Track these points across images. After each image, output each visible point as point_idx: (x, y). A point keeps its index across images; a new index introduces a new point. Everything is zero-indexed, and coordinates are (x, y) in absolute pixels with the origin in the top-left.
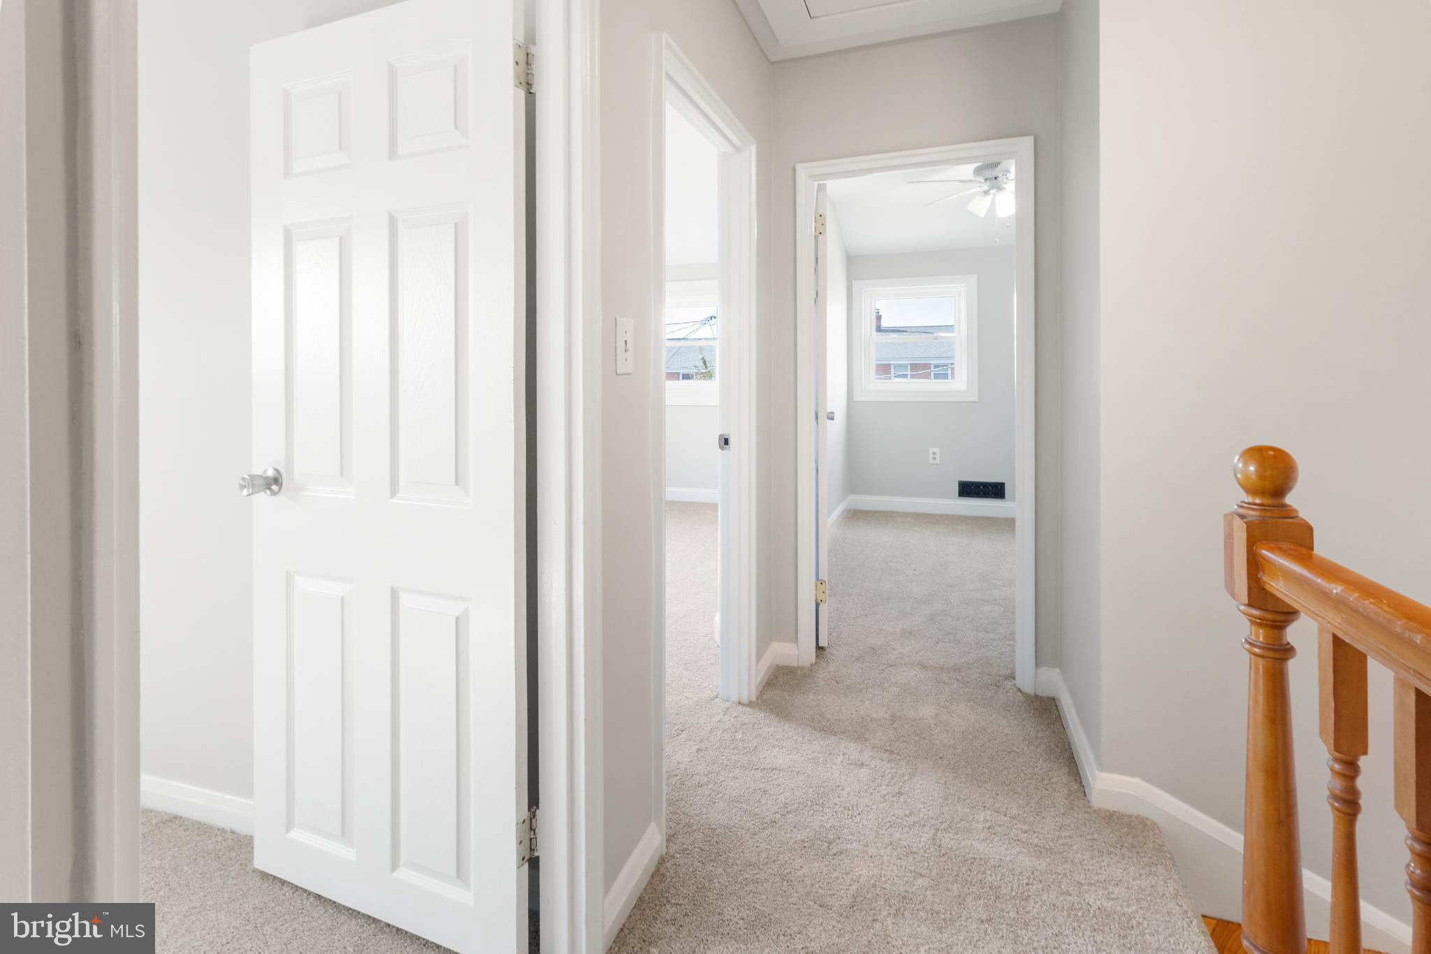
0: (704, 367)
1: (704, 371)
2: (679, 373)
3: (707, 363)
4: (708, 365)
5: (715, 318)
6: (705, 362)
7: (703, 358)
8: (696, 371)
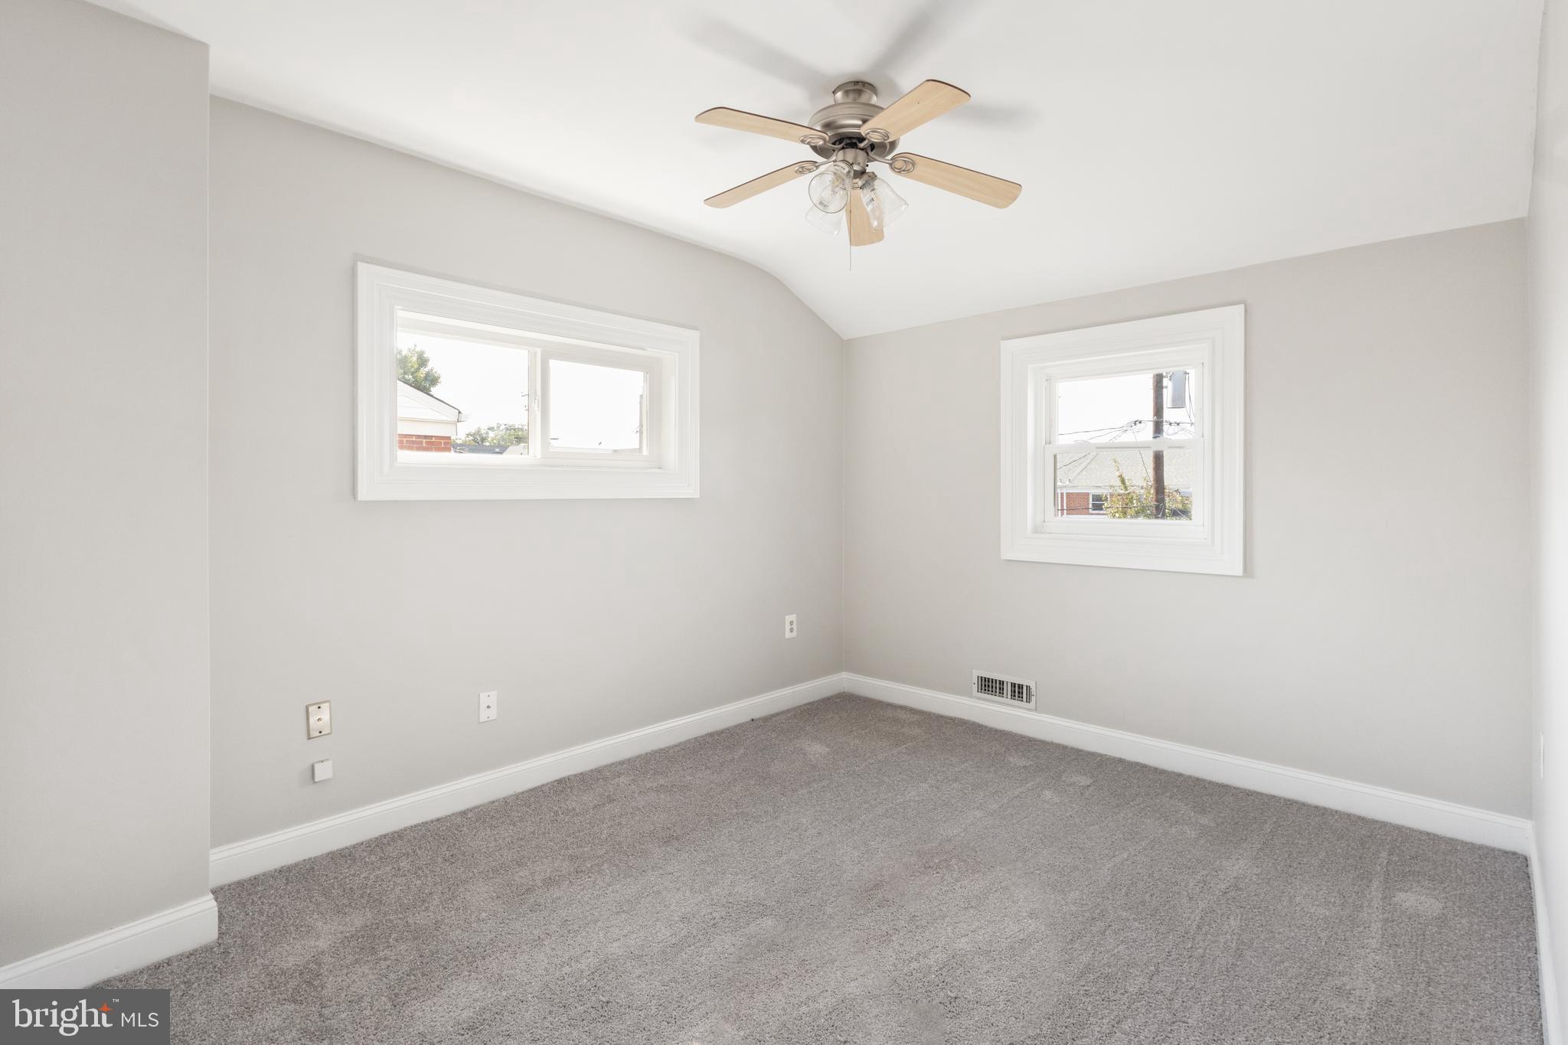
0: (1123, 487)
1: (1122, 492)
2: (1088, 494)
3: (1127, 481)
4: (1127, 483)
5: (1140, 422)
6: (1123, 482)
7: (1120, 476)
8: (1111, 491)
